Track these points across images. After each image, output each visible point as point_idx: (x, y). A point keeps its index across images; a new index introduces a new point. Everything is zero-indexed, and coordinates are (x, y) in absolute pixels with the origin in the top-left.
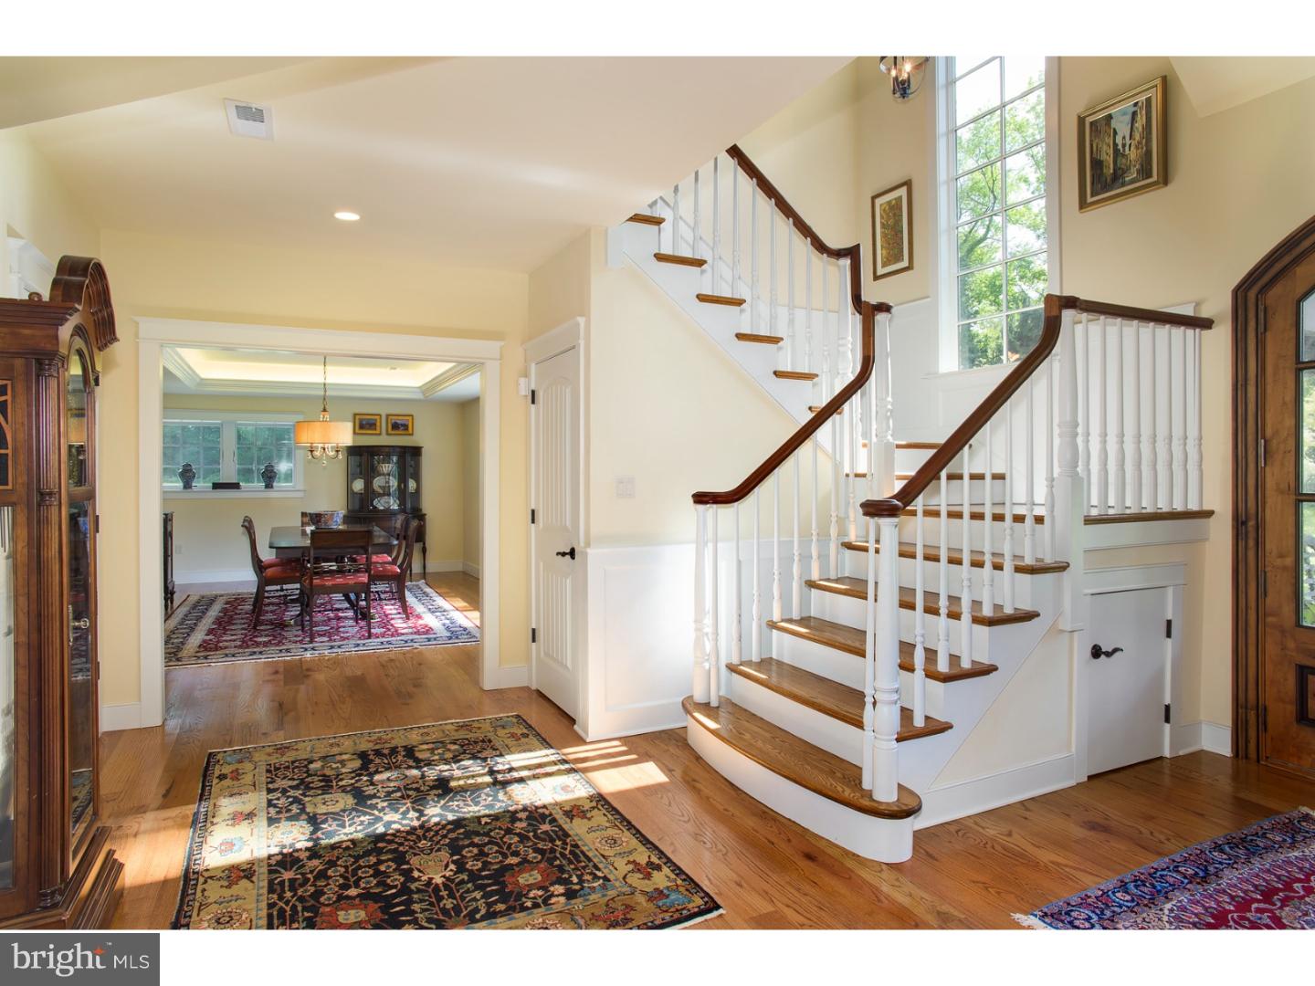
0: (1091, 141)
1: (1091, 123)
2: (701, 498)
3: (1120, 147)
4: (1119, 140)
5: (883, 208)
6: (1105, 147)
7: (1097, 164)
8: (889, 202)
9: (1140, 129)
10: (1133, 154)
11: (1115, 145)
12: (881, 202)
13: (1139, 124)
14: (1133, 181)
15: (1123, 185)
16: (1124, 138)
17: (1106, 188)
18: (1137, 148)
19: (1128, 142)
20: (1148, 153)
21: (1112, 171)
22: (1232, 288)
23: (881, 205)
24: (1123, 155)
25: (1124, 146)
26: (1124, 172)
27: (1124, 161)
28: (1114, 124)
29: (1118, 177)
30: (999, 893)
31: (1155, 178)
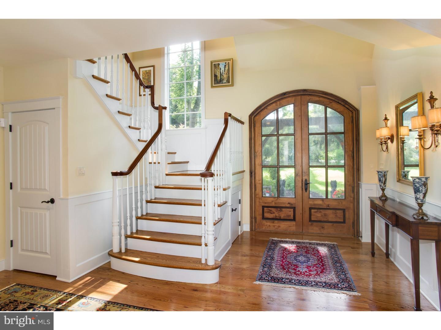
0: (214, 69)
1: (214, 64)
2: (115, 174)
3: (222, 73)
4: (221, 71)
5: (143, 72)
6: (218, 72)
7: (216, 76)
8: (146, 71)
9: (227, 70)
10: (225, 76)
11: (220, 72)
12: (143, 70)
13: (227, 68)
14: (225, 83)
15: (222, 83)
16: (223, 71)
17: (218, 83)
18: (226, 74)
19: (224, 73)
20: (229, 77)
21: (219, 79)
22: (249, 115)
23: (143, 71)
24: (223, 76)
25: (223, 73)
26: (223, 80)
27: (223, 77)
28: (220, 66)
29: (221, 81)
30: (245, 279)
31: (230, 84)
